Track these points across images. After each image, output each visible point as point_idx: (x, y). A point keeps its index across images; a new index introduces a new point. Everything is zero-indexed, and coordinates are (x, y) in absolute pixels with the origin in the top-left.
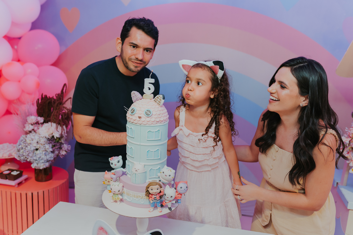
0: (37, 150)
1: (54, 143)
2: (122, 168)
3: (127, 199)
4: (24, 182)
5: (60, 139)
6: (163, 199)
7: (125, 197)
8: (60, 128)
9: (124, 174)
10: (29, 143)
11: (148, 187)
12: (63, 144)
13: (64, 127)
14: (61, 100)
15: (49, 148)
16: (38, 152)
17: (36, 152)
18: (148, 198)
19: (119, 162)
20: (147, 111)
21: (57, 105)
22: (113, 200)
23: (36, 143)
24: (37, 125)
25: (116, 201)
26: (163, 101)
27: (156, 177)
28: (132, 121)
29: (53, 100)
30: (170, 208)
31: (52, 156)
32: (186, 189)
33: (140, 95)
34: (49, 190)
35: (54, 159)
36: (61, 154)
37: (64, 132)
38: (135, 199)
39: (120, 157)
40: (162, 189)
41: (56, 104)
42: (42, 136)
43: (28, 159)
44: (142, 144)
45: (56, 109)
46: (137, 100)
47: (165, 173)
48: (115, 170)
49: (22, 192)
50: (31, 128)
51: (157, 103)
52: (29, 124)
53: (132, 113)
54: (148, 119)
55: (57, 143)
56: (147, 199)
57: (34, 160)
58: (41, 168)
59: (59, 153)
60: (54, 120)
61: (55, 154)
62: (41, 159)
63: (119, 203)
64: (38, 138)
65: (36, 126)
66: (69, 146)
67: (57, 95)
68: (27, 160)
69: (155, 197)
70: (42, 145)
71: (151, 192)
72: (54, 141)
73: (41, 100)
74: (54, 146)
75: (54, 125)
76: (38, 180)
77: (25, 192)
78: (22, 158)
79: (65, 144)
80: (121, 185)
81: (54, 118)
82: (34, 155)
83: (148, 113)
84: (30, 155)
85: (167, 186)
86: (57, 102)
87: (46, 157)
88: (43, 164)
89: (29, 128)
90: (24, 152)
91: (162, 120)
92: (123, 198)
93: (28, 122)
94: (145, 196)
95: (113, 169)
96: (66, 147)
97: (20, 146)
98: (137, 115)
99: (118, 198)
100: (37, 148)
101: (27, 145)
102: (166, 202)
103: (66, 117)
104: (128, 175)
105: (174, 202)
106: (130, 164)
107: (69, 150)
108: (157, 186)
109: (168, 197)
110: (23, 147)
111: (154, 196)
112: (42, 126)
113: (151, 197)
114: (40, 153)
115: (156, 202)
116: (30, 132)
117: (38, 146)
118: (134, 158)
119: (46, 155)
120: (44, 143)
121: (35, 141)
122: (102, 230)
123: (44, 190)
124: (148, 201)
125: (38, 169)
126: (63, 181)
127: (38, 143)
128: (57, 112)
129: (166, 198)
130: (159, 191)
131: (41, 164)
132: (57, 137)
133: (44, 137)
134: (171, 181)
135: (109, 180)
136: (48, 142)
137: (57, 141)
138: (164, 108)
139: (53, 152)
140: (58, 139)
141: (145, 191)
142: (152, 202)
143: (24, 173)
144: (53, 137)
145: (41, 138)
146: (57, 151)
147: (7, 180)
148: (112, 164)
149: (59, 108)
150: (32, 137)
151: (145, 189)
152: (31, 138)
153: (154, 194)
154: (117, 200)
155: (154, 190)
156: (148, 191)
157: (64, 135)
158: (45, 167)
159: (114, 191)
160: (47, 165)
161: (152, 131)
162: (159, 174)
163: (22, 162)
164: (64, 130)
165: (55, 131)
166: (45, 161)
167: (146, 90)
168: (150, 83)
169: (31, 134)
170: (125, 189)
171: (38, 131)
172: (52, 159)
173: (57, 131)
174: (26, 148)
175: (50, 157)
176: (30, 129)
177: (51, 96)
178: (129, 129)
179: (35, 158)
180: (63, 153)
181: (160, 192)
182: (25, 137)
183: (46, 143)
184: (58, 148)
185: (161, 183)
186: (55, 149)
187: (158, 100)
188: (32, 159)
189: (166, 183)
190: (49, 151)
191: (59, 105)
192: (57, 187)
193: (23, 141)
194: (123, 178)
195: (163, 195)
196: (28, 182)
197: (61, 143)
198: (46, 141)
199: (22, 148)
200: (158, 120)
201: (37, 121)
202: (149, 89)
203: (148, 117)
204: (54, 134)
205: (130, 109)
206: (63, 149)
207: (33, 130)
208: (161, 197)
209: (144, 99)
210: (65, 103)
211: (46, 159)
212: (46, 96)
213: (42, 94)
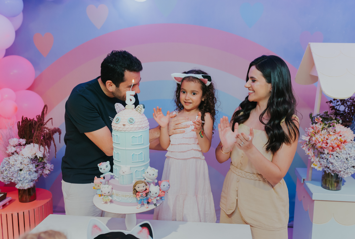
0: (21, 170)
1: (37, 162)
2: (110, 172)
3: (117, 199)
4: (8, 203)
5: (42, 158)
6: (148, 196)
7: (115, 198)
8: (42, 148)
9: (112, 177)
10: (13, 164)
11: (135, 186)
12: (46, 164)
13: (46, 147)
14: (42, 121)
15: (32, 167)
16: (22, 172)
17: (20, 172)
18: (135, 196)
19: (107, 167)
20: (131, 119)
21: (39, 126)
22: (103, 201)
23: (20, 164)
24: (20, 147)
25: (106, 203)
26: (143, 110)
27: (141, 177)
28: (117, 129)
29: (34, 122)
30: (156, 204)
31: (36, 176)
32: (168, 187)
33: (123, 106)
34: (34, 209)
35: (38, 178)
36: (44, 173)
37: (47, 152)
38: (123, 198)
39: (108, 162)
40: (147, 187)
41: (37, 126)
42: (26, 157)
43: (12, 179)
44: (127, 148)
45: (38, 130)
46: (120, 111)
47: (149, 173)
48: (104, 174)
49: (8, 214)
50: (14, 149)
51: (139, 112)
52: (12, 146)
53: (117, 122)
54: (132, 126)
55: (40, 163)
56: (135, 198)
57: (19, 180)
58: (26, 188)
59: (43, 172)
60: (36, 141)
61: (38, 173)
62: (25, 179)
63: (109, 204)
64: (22, 158)
65: (18, 148)
66: (52, 165)
67: (37, 117)
68: (11, 181)
69: (142, 194)
70: (26, 165)
71: (138, 189)
72: (37, 161)
73: (22, 122)
74: (38, 166)
75: (37, 146)
76: (21, 201)
77: (11, 213)
78: (7, 179)
79: (48, 163)
80: (110, 187)
81: (35, 139)
82: (18, 176)
83: (131, 121)
84: (15, 176)
85: (152, 184)
86: (38, 124)
87: (30, 177)
88: (27, 184)
89: (11, 150)
90: (8, 173)
91: (144, 126)
92: (113, 199)
93: (10, 144)
94: (133, 194)
95: (102, 174)
96: (49, 166)
97: (4, 168)
98: (121, 123)
99: (108, 199)
100: (21, 168)
101: (10, 166)
102: (151, 199)
103: (48, 137)
104: (116, 178)
105: (159, 198)
106: (117, 168)
107: (52, 169)
108: (143, 184)
109: (153, 194)
110: (6, 168)
111: (140, 193)
112: (25, 147)
113: (138, 195)
114: (24, 173)
115: (143, 199)
116: (13, 154)
117: (22, 166)
118: (120, 162)
119: (30, 175)
120: (28, 163)
121: (19, 162)
122: (96, 227)
123: (29, 210)
124: (135, 199)
125: (23, 189)
126: (47, 200)
127: (22, 164)
128: (39, 133)
129: (151, 195)
130: (144, 188)
131: (25, 184)
132: (40, 157)
133: (28, 158)
134: (154, 180)
135: (98, 185)
136: (32, 162)
137: (40, 161)
138: (144, 116)
139: (36, 172)
140: (40, 159)
141: (133, 190)
142: (139, 199)
143: (7, 196)
144: (36, 157)
145: (24, 159)
146: (40, 170)
148: (101, 169)
149: (40, 129)
150: (16, 158)
151: (133, 188)
152: (14, 159)
153: (140, 191)
154: (107, 201)
155: (141, 188)
156: (135, 189)
157: (46, 155)
158: (29, 187)
159: (105, 192)
160: (32, 184)
161: (136, 136)
162: (144, 175)
163: (6, 184)
164: (46, 150)
165: (38, 151)
166: (29, 180)
167: (127, 101)
168: (130, 95)
169: (13, 156)
170: (114, 190)
171: (20, 153)
172: (36, 178)
173: (40, 151)
174: (10, 170)
175: (34, 176)
176: (13, 151)
177: (31, 118)
178: (115, 136)
179: (19, 179)
180: (47, 172)
181: (146, 189)
182: (8, 159)
183: (30, 163)
184: (41, 168)
185: (146, 181)
186: (39, 168)
187: (139, 109)
188: (16, 179)
189: (151, 182)
190: (33, 171)
191: (40, 126)
192: (42, 206)
193: (6, 163)
194: (111, 181)
195: (149, 192)
196: (12, 204)
197: (44, 163)
198: (30, 162)
199: (6, 170)
200: (140, 126)
201: (19, 143)
202: (131, 100)
203: (131, 124)
204: (37, 154)
205: (115, 119)
206: (46, 168)
207: (16, 151)
208: (147, 194)
209: (127, 109)
210: (46, 123)
211: (30, 179)
212: (27, 118)
213: (23, 117)
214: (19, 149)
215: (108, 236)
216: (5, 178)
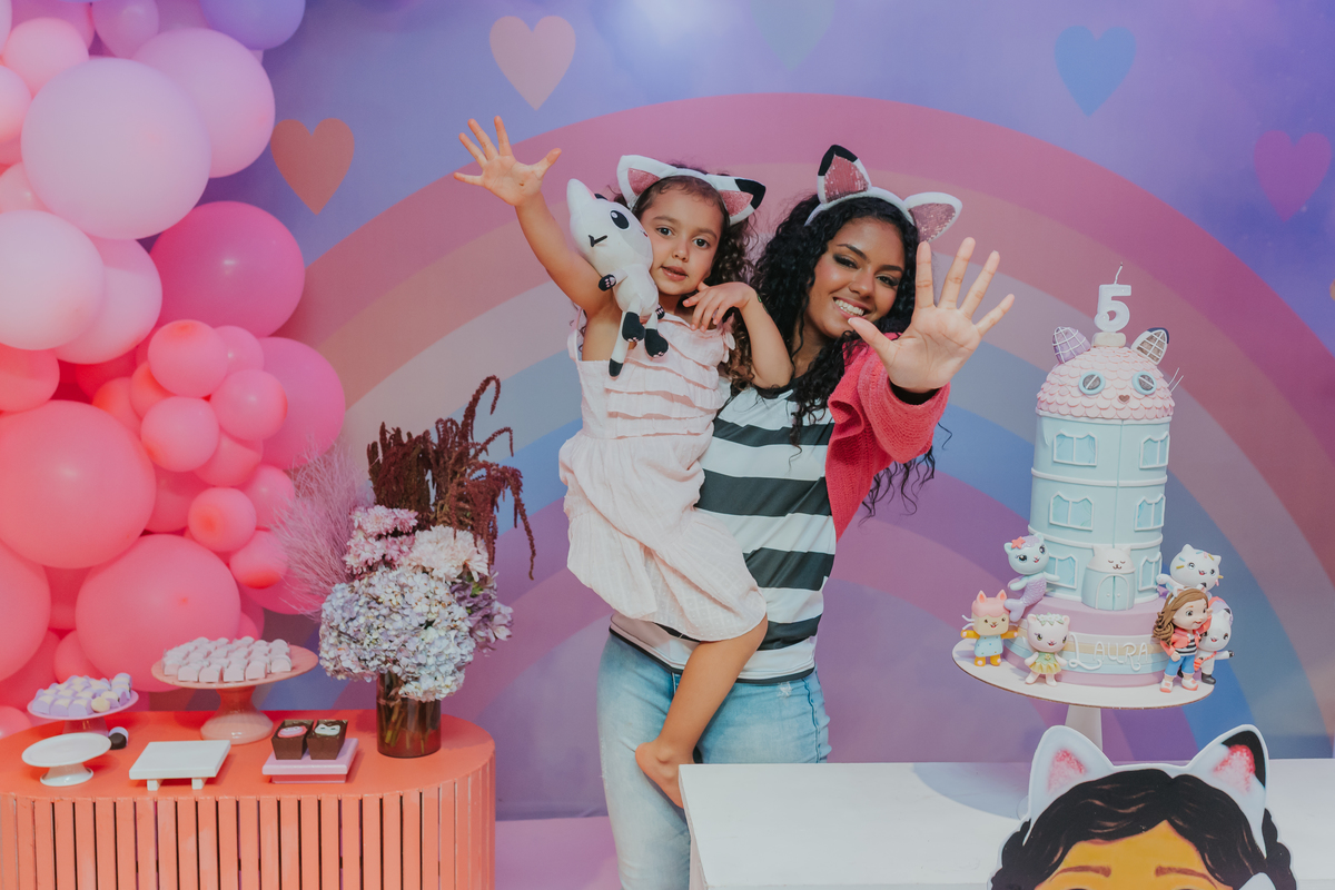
0: (429, 624)
1: (471, 597)
3: (1084, 666)
12: (494, 602)
14: (470, 440)
15: (461, 616)
16: (431, 633)
17: (423, 633)
19: (1043, 549)
20: (1142, 377)
23: (423, 601)
28: (1092, 413)
31: (472, 649)
33: (1083, 338)
36: (489, 640)
38: (1113, 658)
43: (395, 664)
44: (1123, 482)
46: (1078, 354)
47: (1198, 567)
48: (1026, 579)
50: (373, 551)
51: (1150, 355)
53: (1091, 389)
54: (1148, 402)
55: (476, 598)
56: (1154, 654)
59: (487, 635)
61: (473, 639)
62: (442, 659)
65: (394, 543)
68: (388, 671)
69: (1192, 638)
70: (444, 607)
71: (1184, 621)
72: (469, 593)
74: (472, 610)
76: (391, 751)
78: (376, 662)
79: (499, 601)
82: (421, 647)
83: (1146, 385)
84: (410, 647)
94: (1148, 645)
98: (1111, 394)
99: (1055, 665)
100: (431, 617)
101: (388, 612)
102: (1202, 659)
106: (1072, 554)
109: (1214, 637)
110: (371, 620)
111: (1189, 635)
112: (413, 543)
114: (441, 638)
115: (1188, 657)
117: (432, 609)
118: (1093, 532)
119: (458, 644)
121: (419, 595)
122: (1067, 759)
124: (1153, 660)
127: (431, 600)
129: (1208, 643)
132: (478, 576)
135: (995, 620)
137: (472, 591)
140: (473, 587)
142: (1174, 656)
146: (481, 628)
147: (307, 758)
148: (1025, 559)
153: (1193, 627)
155: (1196, 614)
159: (1051, 641)
161: (1156, 439)
165: (471, 555)
166: (454, 663)
167: (1101, 320)
169: (378, 575)
171: (403, 562)
174: (388, 626)
176: (373, 558)
177: (417, 434)
178: (1075, 441)
183: (452, 600)
184: (479, 619)
188: (412, 662)
190: (463, 629)
197: (488, 599)
198: (449, 593)
203: (1148, 395)
204: (471, 566)
207: (384, 558)
209: (1098, 349)
210: (484, 448)
211: (458, 659)
212: (398, 431)
213: (383, 426)
214: (395, 547)
215: (1105, 787)
216: (368, 658)
